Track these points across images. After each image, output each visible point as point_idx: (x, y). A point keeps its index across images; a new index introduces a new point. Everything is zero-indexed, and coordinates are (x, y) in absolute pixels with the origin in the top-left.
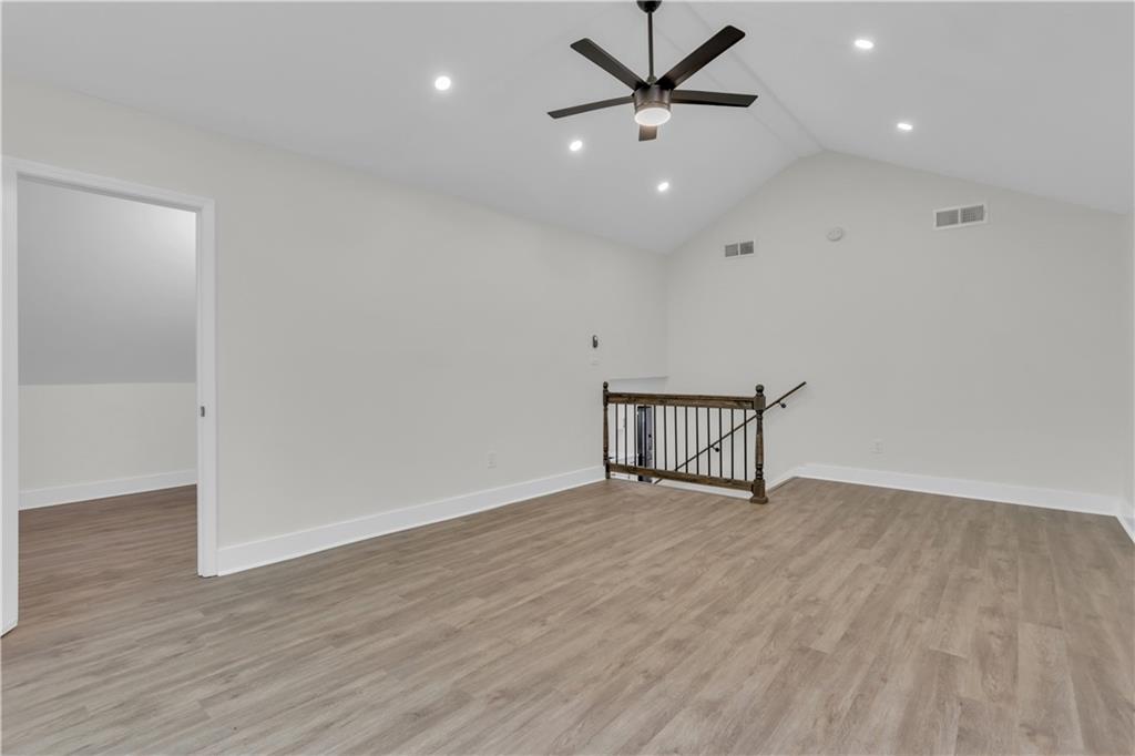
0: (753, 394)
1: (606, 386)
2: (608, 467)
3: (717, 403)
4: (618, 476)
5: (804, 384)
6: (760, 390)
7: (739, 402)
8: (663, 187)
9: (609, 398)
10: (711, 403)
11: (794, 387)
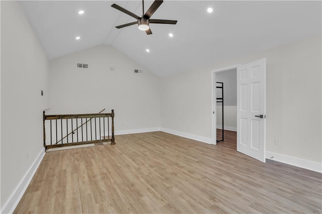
0: (111, 112)
1: (44, 112)
2: (47, 147)
3: (98, 116)
4: (50, 150)
5: (105, 109)
6: (113, 111)
7: (107, 115)
8: (78, 38)
9: (45, 117)
10: (96, 116)
11: (102, 110)
